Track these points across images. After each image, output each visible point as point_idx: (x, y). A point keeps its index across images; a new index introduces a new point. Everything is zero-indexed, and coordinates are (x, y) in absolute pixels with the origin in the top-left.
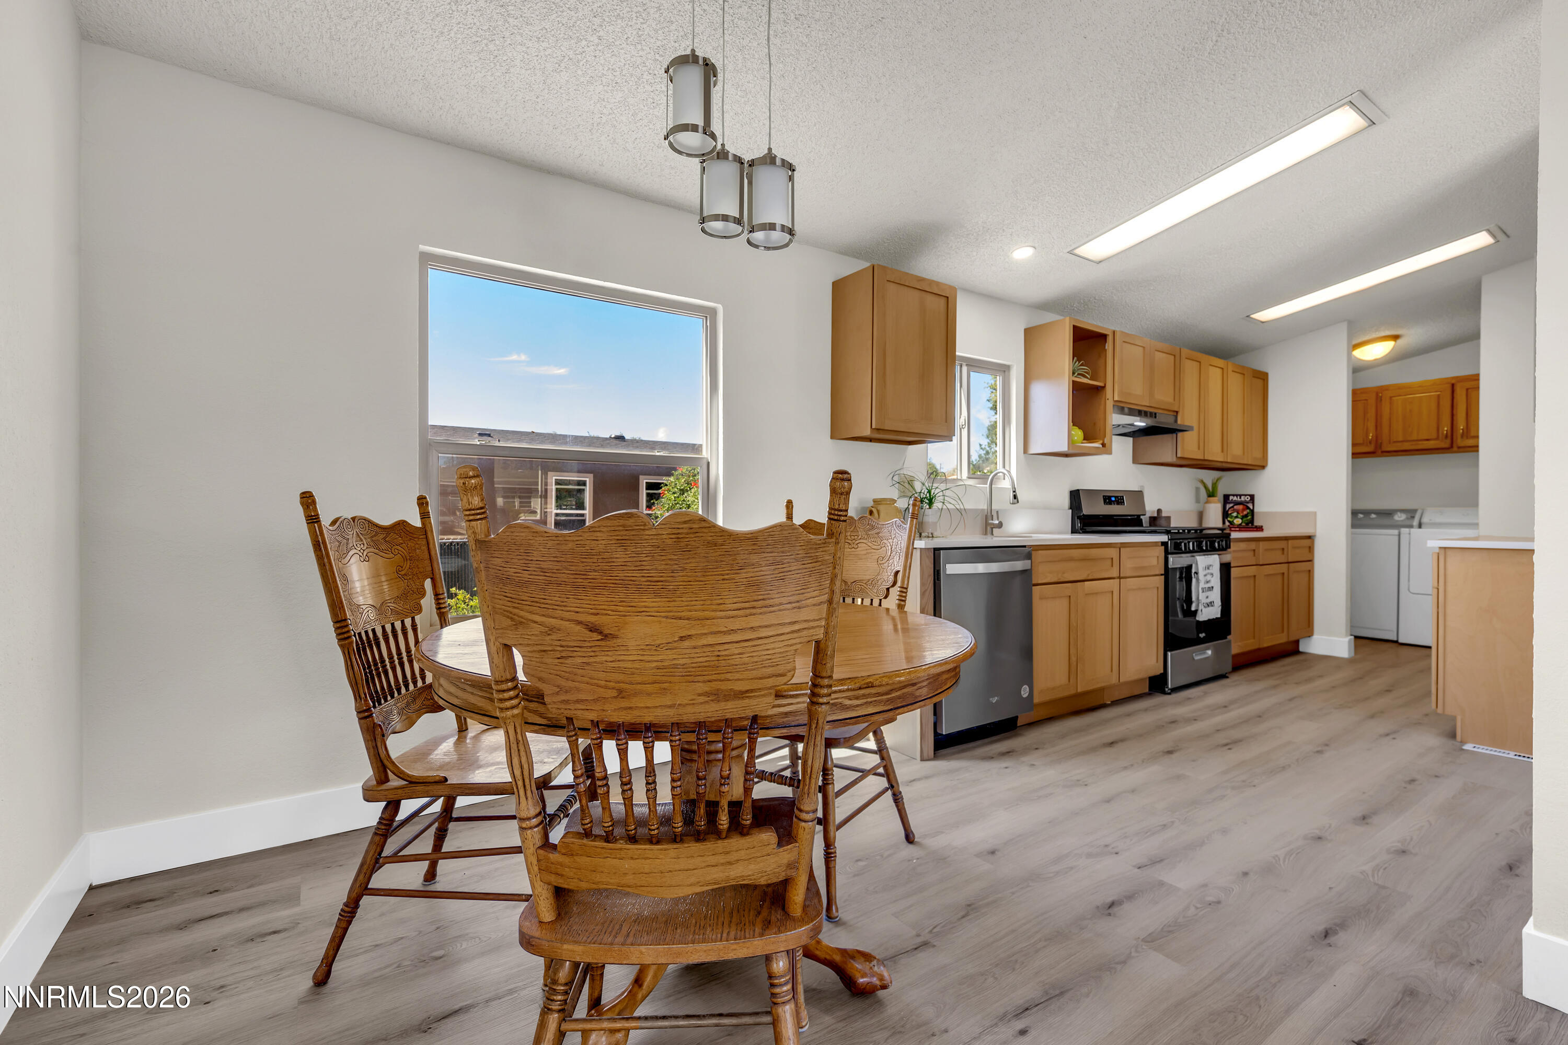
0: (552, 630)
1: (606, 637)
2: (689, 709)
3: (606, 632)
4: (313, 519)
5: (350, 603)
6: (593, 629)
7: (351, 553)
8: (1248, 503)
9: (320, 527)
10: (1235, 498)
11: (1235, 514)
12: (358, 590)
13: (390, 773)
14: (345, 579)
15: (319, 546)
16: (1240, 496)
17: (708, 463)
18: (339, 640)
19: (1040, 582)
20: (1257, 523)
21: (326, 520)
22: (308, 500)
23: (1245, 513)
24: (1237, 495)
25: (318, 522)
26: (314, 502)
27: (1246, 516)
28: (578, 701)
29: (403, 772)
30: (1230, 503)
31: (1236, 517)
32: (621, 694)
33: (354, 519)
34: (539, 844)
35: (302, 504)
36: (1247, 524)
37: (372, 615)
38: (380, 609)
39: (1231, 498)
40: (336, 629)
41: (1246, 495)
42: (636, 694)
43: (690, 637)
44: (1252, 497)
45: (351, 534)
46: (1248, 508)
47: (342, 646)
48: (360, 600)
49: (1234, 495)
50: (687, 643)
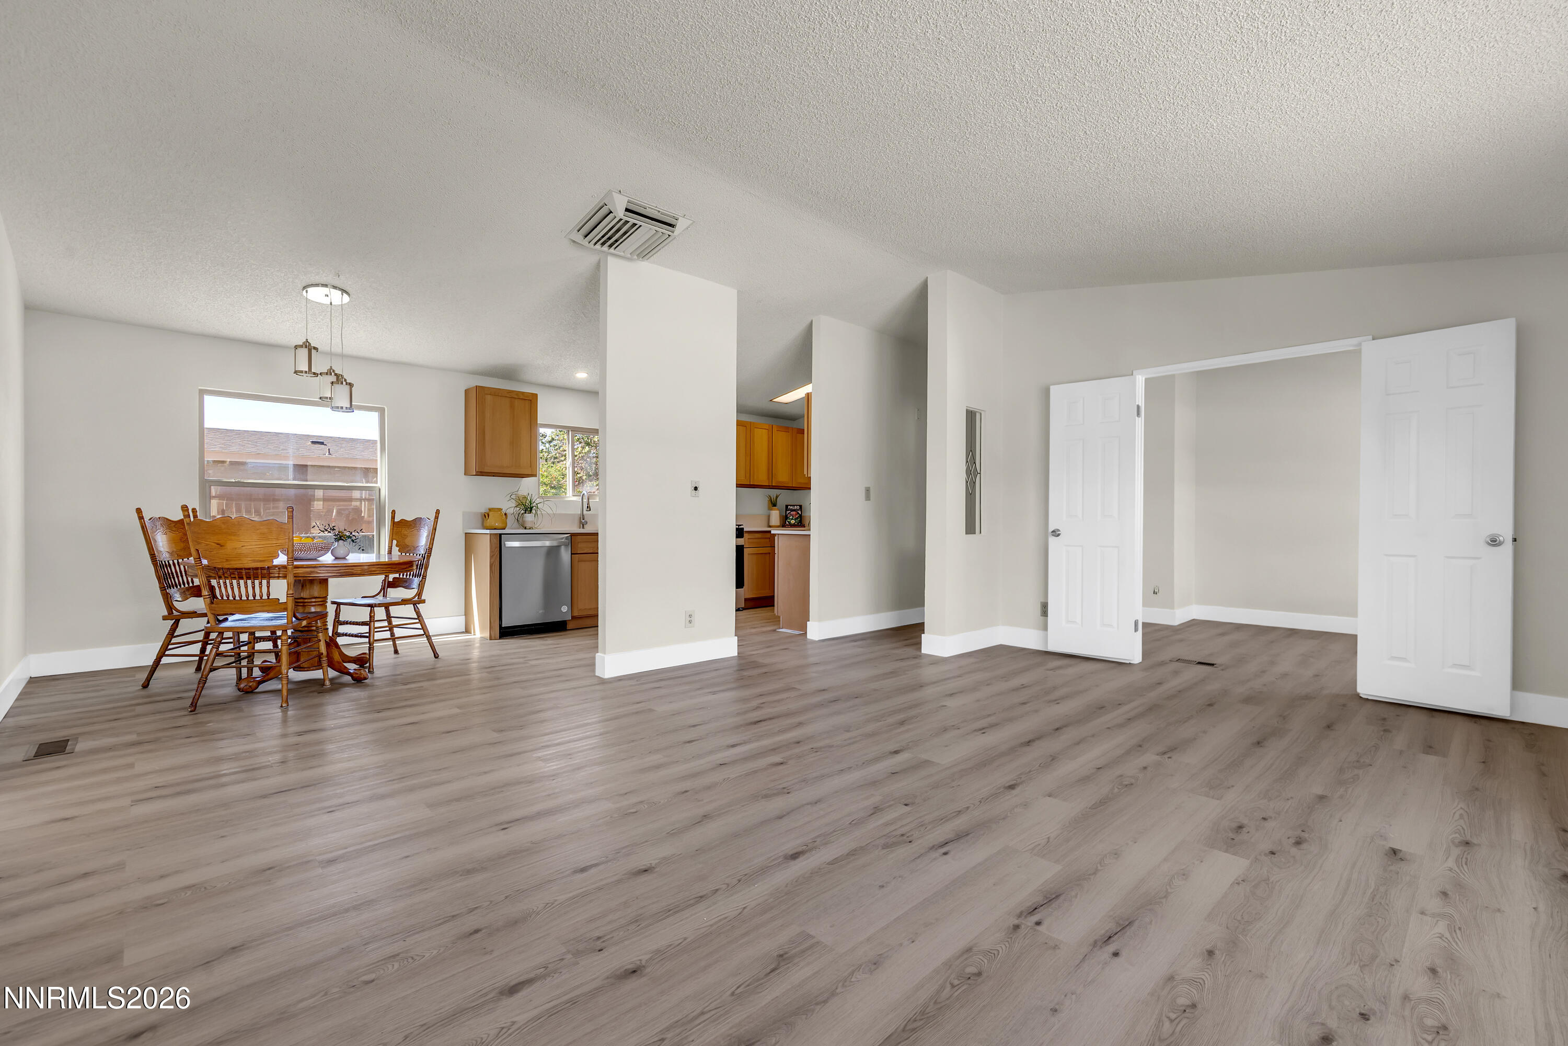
0: (207, 545)
1: (222, 546)
2: (247, 564)
3: (222, 545)
4: (141, 518)
5: (157, 549)
6: (218, 544)
7: (158, 531)
8: (798, 510)
9: (144, 521)
10: (791, 507)
11: (791, 517)
12: (161, 545)
13: (173, 611)
14: (155, 541)
15: (144, 527)
16: (794, 506)
17: (380, 489)
18: (152, 562)
19: (578, 552)
20: (803, 523)
21: (146, 519)
22: (139, 511)
23: (797, 516)
24: (792, 506)
25: (143, 519)
26: (141, 512)
27: (797, 518)
28: (216, 563)
29: (179, 610)
30: (789, 510)
31: (792, 519)
32: (227, 560)
33: (159, 518)
34: (209, 603)
35: (137, 512)
36: (798, 523)
37: (167, 555)
38: (171, 554)
39: (789, 507)
40: (151, 557)
41: (797, 506)
42: (231, 560)
43: (244, 546)
44: (801, 506)
45: (158, 523)
46: (798, 513)
47: (153, 564)
48: (162, 549)
49: (790, 506)
50: (244, 548)
